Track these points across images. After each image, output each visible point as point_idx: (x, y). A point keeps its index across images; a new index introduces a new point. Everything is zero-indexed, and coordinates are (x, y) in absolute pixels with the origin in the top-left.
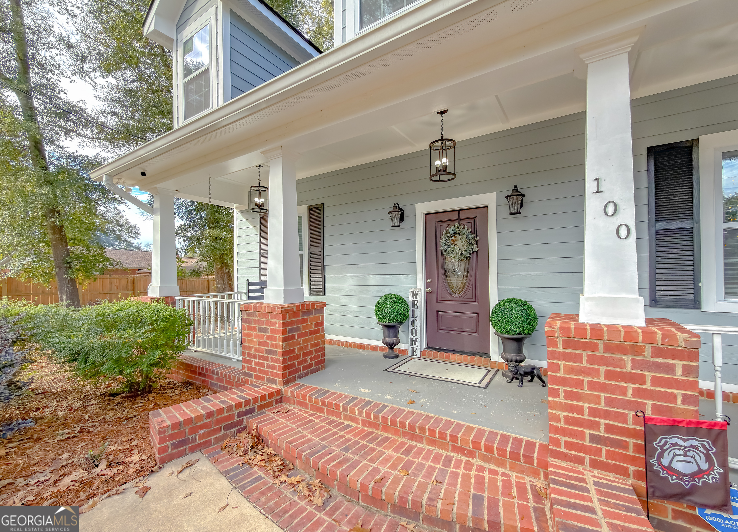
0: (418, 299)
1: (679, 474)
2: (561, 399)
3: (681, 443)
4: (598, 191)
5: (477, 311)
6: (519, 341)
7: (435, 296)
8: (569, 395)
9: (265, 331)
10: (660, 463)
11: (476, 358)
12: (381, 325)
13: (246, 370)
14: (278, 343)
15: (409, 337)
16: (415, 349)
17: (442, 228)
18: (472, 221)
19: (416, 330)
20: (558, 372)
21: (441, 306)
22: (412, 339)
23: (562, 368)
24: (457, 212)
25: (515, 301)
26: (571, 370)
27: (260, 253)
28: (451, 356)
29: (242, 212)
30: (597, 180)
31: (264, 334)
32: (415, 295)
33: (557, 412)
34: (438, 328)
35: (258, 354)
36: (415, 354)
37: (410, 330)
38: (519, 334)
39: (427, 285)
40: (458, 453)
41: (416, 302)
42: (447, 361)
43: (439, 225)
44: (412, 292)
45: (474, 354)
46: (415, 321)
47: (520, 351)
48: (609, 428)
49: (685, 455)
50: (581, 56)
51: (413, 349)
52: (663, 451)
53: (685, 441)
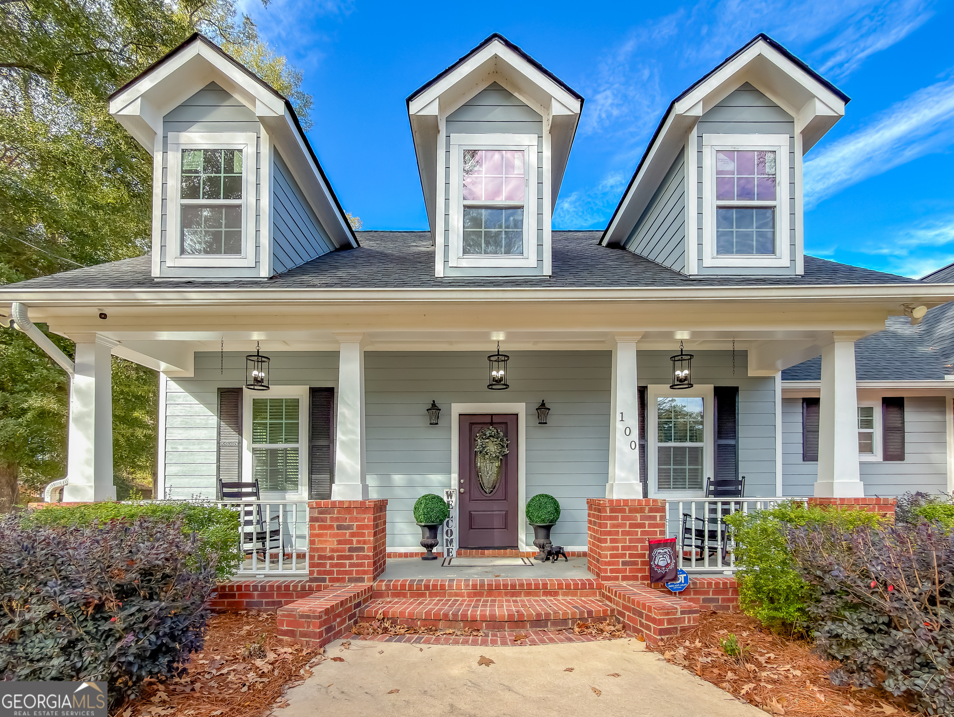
0: (454, 499)
1: (660, 567)
2: (608, 544)
3: (662, 551)
4: (622, 420)
5: (506, 510)
6: (548, 528)
7: (467, 496)
8: (613, 541)
9: (349, 527)
10: (654, 564)
11: (508, 550)
12: (420, 526)
13: (315, 575)
14: (367, 538)
15: (444, 538)
16: (451, 550)
17: (476, 428)
18: (504, 426)
19: (451, 530)
20: (607, 528)
21: (472, 506)
22: (447, 540)
23: (609, 525)
24: (490, 416)
25: (547, 496)
26: (613, 526)
27: (218, 443)
28: (486, 552)
29: (179, 380)
30: (622, 413)
31: (347, 531)
32: (449, 495)
33: (606, 553)
34: (471, 528)
35: (335, 554)
36: (451, 555)
37: (445, 531)
38: (550, 522)
39: (460, 485)
40: (547, 596)
41: (451, 502)
42: (483, 556)
43: (473, 426)
44: (447, 492)
45: (505, 548)
46: (450, 521)
47: (548, 537)
48: (631, 556)
49: (663, 557)
50: (616, 337)
51: (448, 550)
52: (656, 557)
53: (663, 550)
